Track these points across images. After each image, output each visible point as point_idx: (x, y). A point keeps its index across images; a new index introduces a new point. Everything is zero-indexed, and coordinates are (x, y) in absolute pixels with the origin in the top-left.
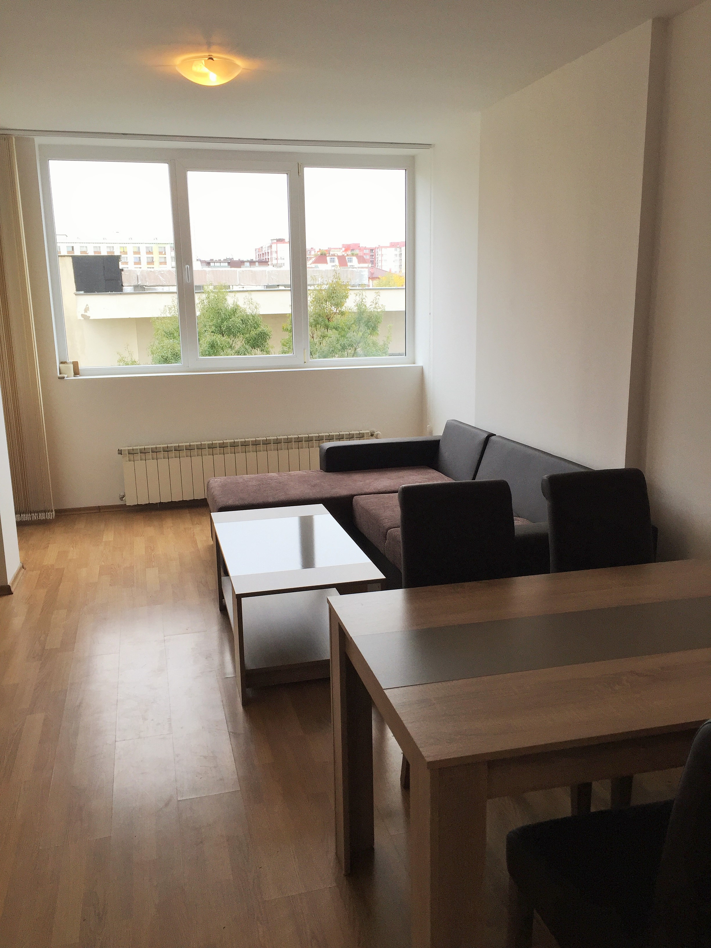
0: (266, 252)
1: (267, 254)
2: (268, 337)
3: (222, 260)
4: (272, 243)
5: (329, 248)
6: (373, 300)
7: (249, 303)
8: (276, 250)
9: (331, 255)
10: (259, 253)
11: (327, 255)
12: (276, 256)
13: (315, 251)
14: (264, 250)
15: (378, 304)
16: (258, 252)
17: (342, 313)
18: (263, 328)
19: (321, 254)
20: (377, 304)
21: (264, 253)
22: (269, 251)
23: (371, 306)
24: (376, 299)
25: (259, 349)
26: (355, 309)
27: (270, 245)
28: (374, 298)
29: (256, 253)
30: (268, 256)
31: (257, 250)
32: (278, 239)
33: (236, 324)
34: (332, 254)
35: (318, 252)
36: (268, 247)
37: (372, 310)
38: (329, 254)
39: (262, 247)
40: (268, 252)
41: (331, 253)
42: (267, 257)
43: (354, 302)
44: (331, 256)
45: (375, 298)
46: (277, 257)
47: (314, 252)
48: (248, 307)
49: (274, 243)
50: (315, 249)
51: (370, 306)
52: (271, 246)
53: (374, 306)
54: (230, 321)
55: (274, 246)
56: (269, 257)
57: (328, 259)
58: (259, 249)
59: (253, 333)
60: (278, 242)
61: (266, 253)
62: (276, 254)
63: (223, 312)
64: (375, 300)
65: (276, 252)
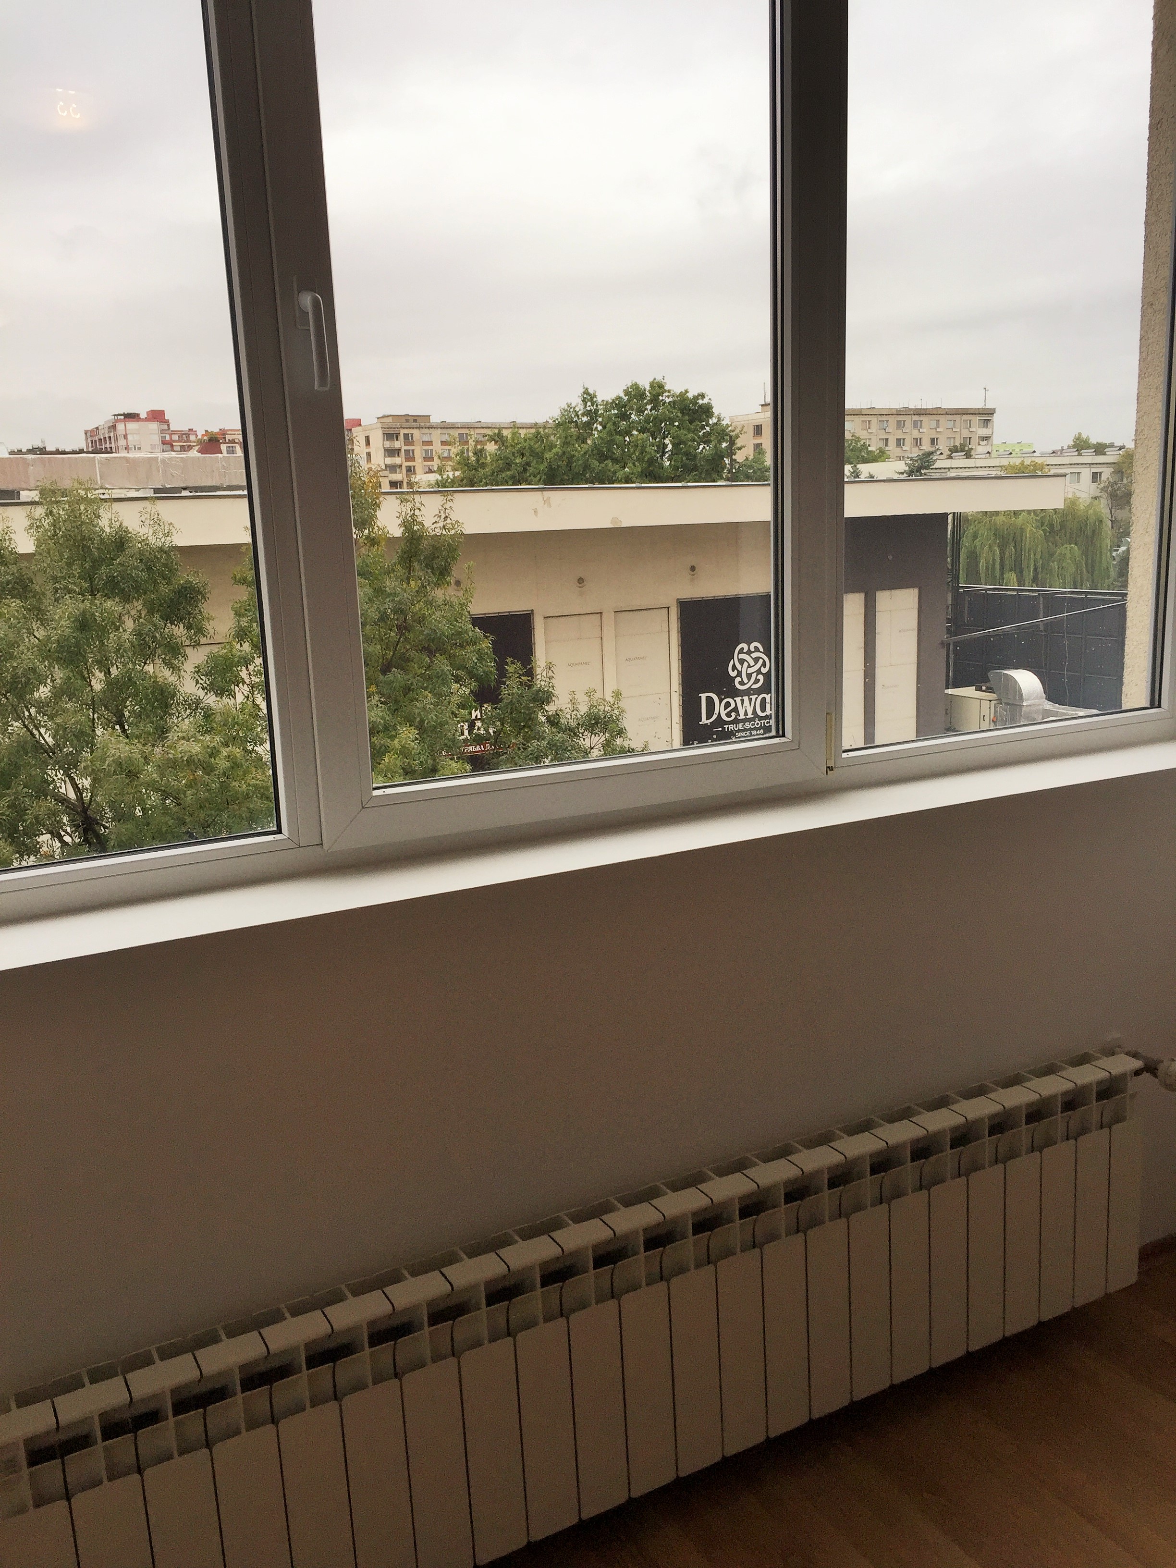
0: (107, 436)
1: (107, 439)
2: (200, 597)
3: (24, 450)
4: (117, 421)
5: (220, 430)
6: (440, 512)
7: (152, 522)
8: (124, 433)
9: (227, 441)
10: (94, 439)
11: (221, 441)
12: (126, 444)
13: (197, 436)
14: (101, 432)
15: (451, 519)
16: (91, 436)
17: (372, 541)
18: (185, 576)
19: (210, 440)
20: (448, 519)
21: (102, 438)
22: (112, 435)
23: (435, 524)
24: (446, 509)
25: (181, 626)
26: (396, 531)
27: (111, 424)
28: (441, 508)
29: (87, 439)
30: (110, 443)
31: (89, 434)
32: (126, 413)
33: (129, 572)
34: (229, 440)
35: (203, 435)
36: (109, 428)
37: (438, 532)
38: (224, 439)
39: (97, 428)
40: (110, 437)
41: (228, 437)
42: (108, 446)
43: (397, 517)
44: (228, 443)
45: (442, 506)
46: (128, 446)
47: (194, 436)
48: (151, 531)
49: (120, 420)
50: (196, 431)
51: (433, 524)
52: (114, 427)
53: (441, 524)
54: (113, 565)
55: (120, 427)
56: (113, 445)
57: (223, 447)
58: (92, 431)
59: (165, 589)
60: (127, 419)
61: (105, 438)
62: (125, 440)
63: (96, 545)
64: (442, 512)
65: (124, 436)
